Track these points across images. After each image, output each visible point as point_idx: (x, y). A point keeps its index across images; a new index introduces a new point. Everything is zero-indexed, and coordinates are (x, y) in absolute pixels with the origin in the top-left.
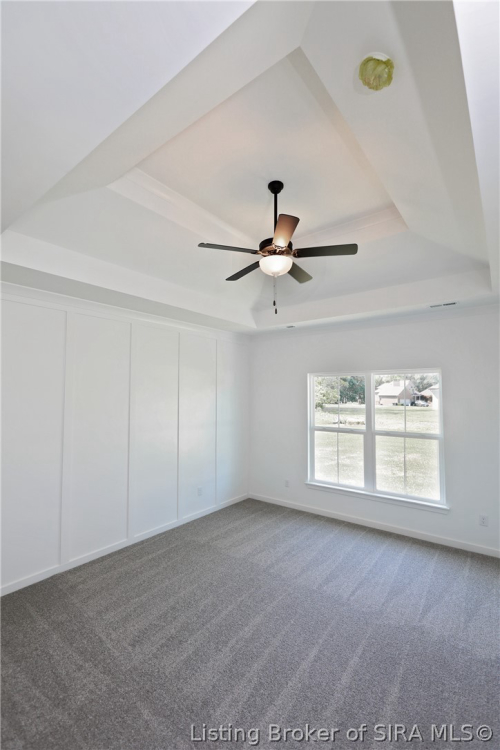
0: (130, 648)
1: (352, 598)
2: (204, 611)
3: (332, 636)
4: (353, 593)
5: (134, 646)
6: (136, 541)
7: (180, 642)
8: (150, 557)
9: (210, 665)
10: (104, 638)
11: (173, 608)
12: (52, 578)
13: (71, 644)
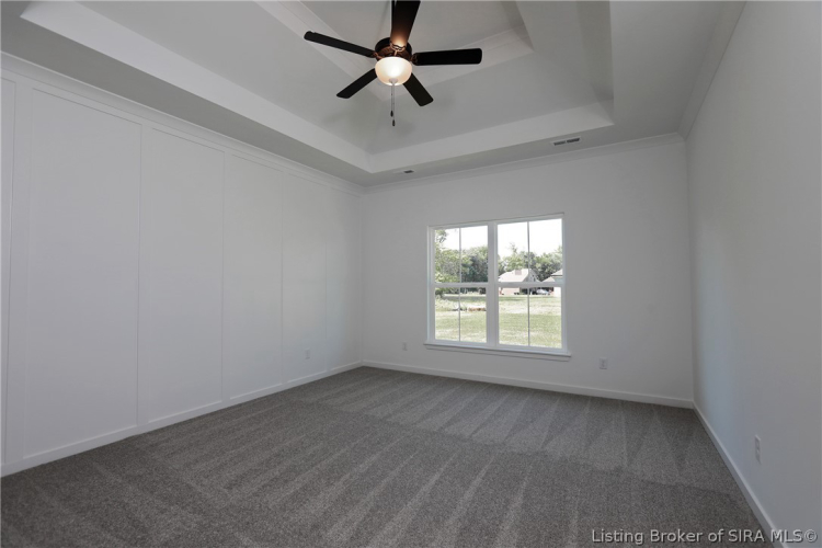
0: (226, 491)
1: (474, 436)
2: (313, 456)
3: (454, 464)
4: (475, 432)
5: (230, 488)
6: (233, 404)
7: (286, 481)
8: (249, 416)
9: (320, 496)
10: (193, 484)
11: (277, 455)
12: (126, 439)
13: (152, 492)
